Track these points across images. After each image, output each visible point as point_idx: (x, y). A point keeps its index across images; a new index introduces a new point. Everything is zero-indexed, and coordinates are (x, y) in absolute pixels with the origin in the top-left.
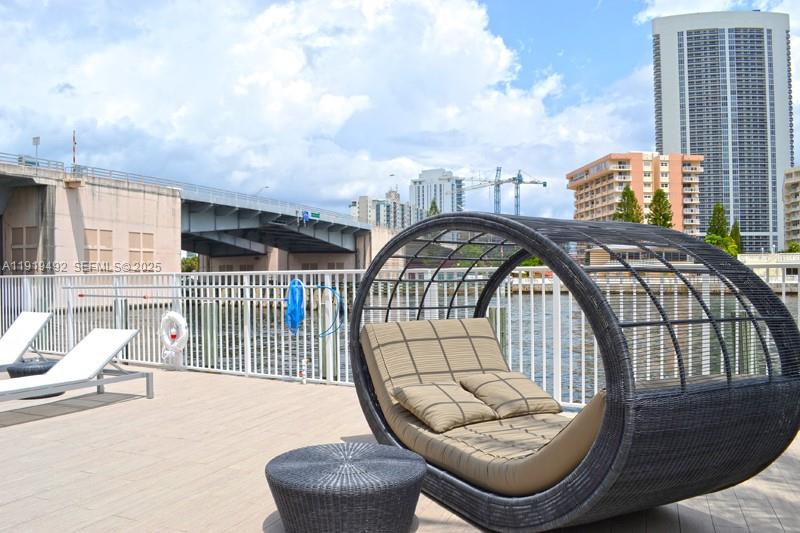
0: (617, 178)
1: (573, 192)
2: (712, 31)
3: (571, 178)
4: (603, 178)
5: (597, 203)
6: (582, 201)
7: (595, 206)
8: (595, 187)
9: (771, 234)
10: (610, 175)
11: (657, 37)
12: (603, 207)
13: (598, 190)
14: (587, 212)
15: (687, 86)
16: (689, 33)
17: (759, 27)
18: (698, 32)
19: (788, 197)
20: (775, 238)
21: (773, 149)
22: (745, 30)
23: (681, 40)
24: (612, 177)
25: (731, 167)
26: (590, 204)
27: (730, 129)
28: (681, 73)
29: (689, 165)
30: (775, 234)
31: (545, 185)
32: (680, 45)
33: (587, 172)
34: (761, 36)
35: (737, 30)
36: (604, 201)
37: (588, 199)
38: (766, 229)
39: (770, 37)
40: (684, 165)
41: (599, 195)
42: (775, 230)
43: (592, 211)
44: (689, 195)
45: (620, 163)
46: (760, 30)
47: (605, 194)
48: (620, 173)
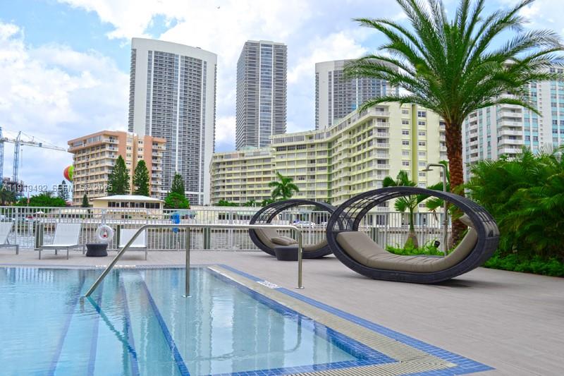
0: (108, 148)
1: (72, 155)
2: (171, 55)
3: (71, 144)
4: (97, 147)
5: (92, 165)
6: (80, 162)
7: (90, 167)
8: (90, 153)
9: (199, 193)
10: (103, 146)
11: (134, 50)
12: (96, 168)
13: (92, 155)
14: (83, 171)
15: (152, 88)
16: (156, 52)
17: (199, 58)
18: (162, 53)
19: (213, 171)
20: (202, 196)
21: (203, 139)
22: (191, 58)
23: (150, 56)
24: (105, 148)
25: (177, 147)
26: (86, 165)
27: (178, 122)
28: (149, 79)
29: (157, 145)
30: (202, 193)
31: (40, 145)
32: (149, 60)
33: (85, 141)
34: (200, 65)
35: (186, 57)
36: (97, 164)
37: (84, 161)
38: (197, 190)
39: (205, 67)
40: (153, 144)
41: (94, 159)
42: (202, 191)
43: (87, 170)
44: (156, 165)
45: (111, 138)
46: (200, 61)
47: (98, 158)
48: (111, 145)
